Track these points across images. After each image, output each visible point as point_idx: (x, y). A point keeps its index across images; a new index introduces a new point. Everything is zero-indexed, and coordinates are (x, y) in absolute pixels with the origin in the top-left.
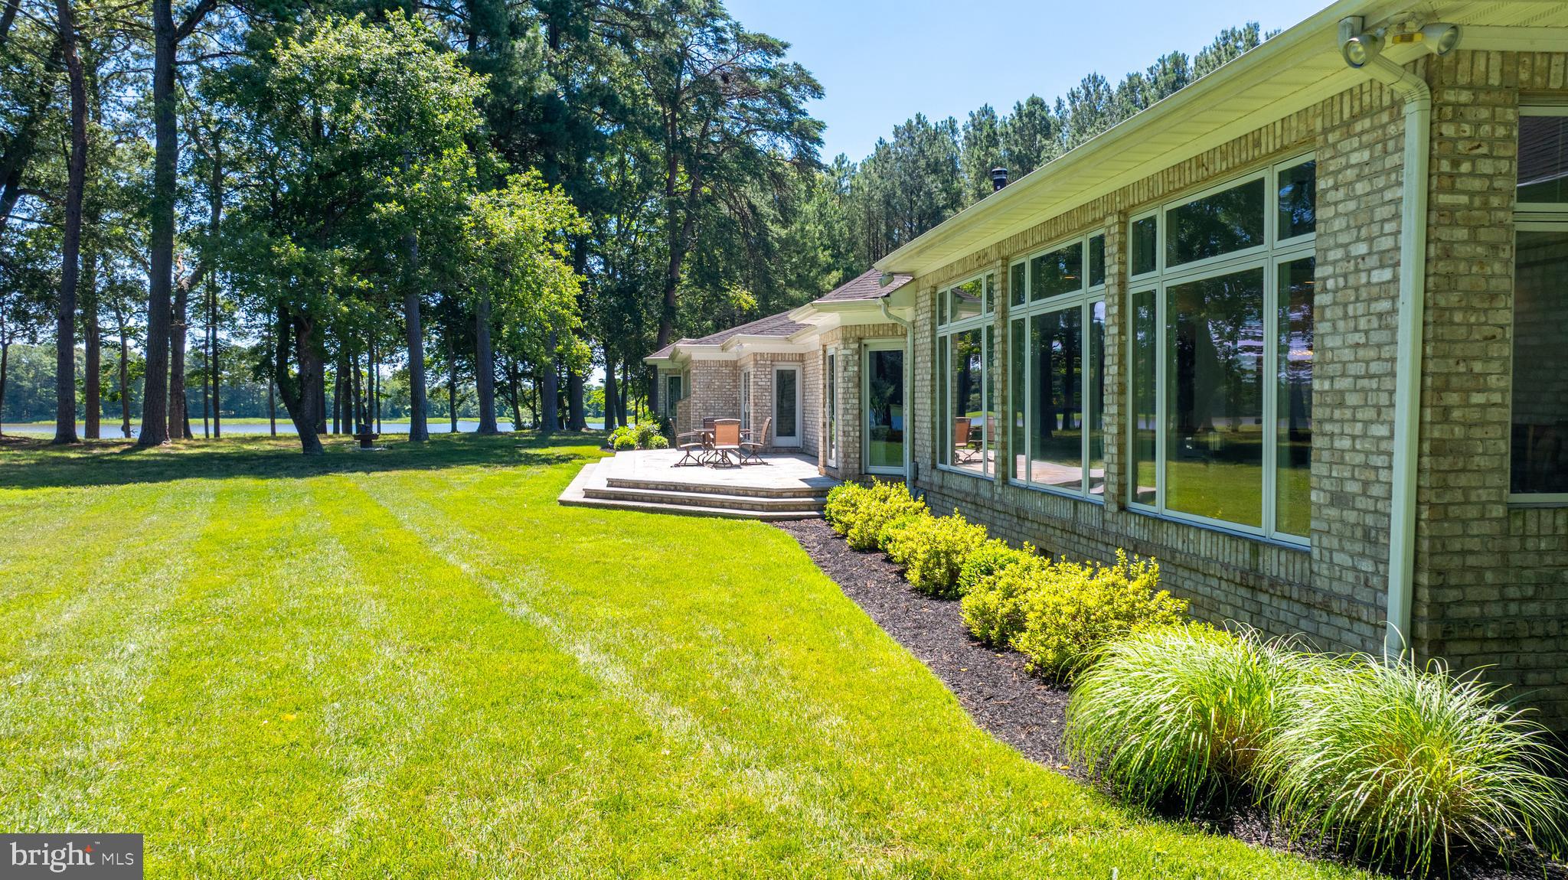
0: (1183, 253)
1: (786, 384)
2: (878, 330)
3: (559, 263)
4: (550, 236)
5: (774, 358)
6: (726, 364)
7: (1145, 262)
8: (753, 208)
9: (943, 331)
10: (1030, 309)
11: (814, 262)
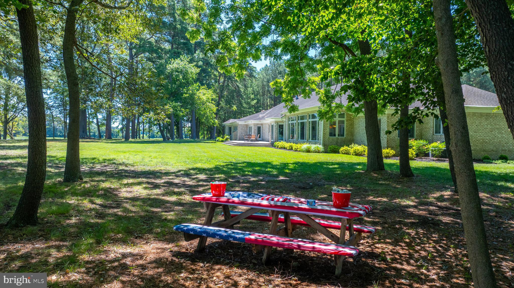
0: (312, 118)
1: (259, 129)
2: (280, 122)
3: (213, 105)
4: (212, 100)
5: (257, 124)
6: (245, 125)
7: (310, 118)
8: (238, 86)
9: (289, 122)
10: (300, 121)
11: (250, 98)
